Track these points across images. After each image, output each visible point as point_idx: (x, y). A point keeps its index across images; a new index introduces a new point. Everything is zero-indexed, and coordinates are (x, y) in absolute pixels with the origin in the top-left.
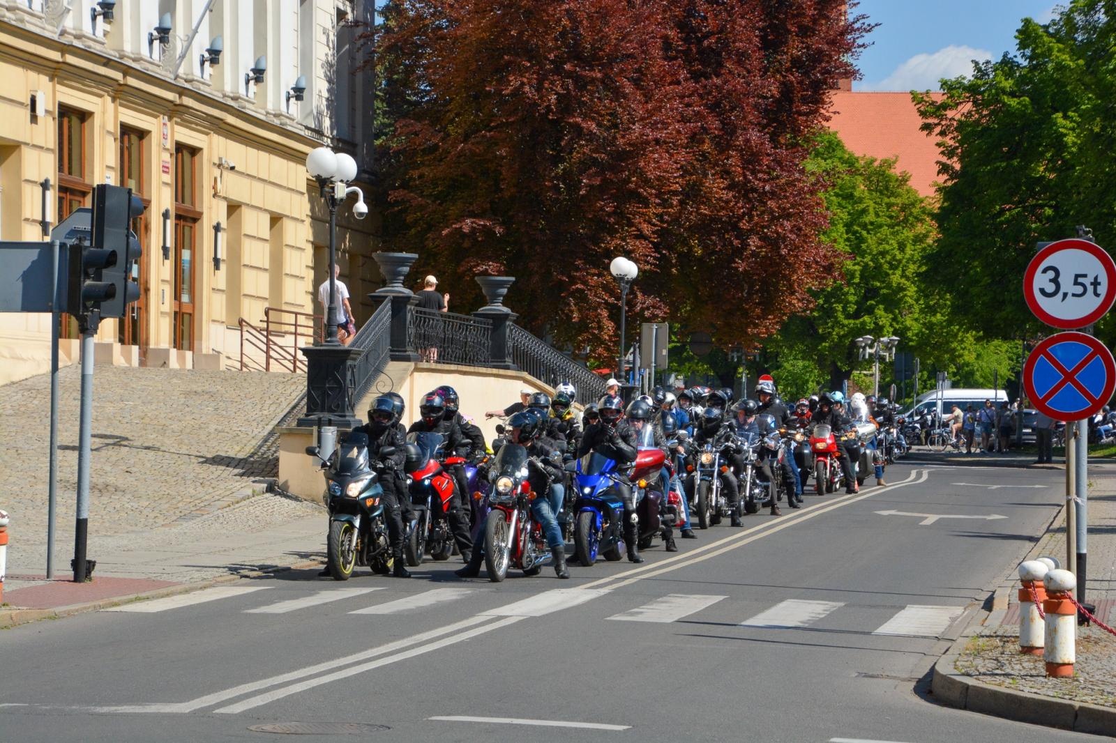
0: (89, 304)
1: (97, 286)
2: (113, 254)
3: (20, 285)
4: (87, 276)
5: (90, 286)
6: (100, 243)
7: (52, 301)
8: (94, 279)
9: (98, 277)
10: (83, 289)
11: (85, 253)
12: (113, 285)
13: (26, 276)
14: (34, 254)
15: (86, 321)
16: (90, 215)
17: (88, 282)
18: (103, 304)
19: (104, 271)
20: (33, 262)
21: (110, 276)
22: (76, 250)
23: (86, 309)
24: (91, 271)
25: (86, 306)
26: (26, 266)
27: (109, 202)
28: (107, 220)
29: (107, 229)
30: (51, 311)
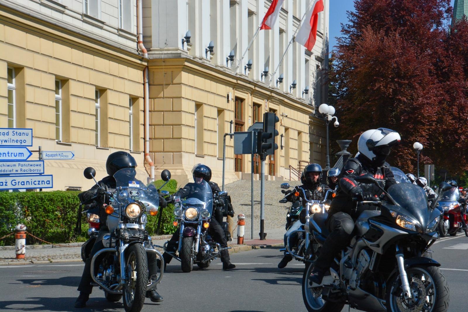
0: (264, 150)
1: (266, 144)
2: (271, 134)
3: (242, 145)
4: (263, 141)
5: (264, 144)
6: (266, 131)
7: (251, 150)
8: (265, 142)
9: (266, 142)
10: (262, 146)
11: (262, 134)
12: (271, 144)
13: (244, 142)
14: (246, 135)
15: (262, 156)
16: (262, 124)
17: (263, 143)
18: (267, 150)
19: (268, 140)
20: (246, 138)
21: (269, 141)
22: (259, 133)
23: (263, 152)
24: (264, 140)
25: (262, 151)
26: (244, 139)
27: (269, 118)
28: (268, 123)
29: (268, 127)
30: (251, 153)
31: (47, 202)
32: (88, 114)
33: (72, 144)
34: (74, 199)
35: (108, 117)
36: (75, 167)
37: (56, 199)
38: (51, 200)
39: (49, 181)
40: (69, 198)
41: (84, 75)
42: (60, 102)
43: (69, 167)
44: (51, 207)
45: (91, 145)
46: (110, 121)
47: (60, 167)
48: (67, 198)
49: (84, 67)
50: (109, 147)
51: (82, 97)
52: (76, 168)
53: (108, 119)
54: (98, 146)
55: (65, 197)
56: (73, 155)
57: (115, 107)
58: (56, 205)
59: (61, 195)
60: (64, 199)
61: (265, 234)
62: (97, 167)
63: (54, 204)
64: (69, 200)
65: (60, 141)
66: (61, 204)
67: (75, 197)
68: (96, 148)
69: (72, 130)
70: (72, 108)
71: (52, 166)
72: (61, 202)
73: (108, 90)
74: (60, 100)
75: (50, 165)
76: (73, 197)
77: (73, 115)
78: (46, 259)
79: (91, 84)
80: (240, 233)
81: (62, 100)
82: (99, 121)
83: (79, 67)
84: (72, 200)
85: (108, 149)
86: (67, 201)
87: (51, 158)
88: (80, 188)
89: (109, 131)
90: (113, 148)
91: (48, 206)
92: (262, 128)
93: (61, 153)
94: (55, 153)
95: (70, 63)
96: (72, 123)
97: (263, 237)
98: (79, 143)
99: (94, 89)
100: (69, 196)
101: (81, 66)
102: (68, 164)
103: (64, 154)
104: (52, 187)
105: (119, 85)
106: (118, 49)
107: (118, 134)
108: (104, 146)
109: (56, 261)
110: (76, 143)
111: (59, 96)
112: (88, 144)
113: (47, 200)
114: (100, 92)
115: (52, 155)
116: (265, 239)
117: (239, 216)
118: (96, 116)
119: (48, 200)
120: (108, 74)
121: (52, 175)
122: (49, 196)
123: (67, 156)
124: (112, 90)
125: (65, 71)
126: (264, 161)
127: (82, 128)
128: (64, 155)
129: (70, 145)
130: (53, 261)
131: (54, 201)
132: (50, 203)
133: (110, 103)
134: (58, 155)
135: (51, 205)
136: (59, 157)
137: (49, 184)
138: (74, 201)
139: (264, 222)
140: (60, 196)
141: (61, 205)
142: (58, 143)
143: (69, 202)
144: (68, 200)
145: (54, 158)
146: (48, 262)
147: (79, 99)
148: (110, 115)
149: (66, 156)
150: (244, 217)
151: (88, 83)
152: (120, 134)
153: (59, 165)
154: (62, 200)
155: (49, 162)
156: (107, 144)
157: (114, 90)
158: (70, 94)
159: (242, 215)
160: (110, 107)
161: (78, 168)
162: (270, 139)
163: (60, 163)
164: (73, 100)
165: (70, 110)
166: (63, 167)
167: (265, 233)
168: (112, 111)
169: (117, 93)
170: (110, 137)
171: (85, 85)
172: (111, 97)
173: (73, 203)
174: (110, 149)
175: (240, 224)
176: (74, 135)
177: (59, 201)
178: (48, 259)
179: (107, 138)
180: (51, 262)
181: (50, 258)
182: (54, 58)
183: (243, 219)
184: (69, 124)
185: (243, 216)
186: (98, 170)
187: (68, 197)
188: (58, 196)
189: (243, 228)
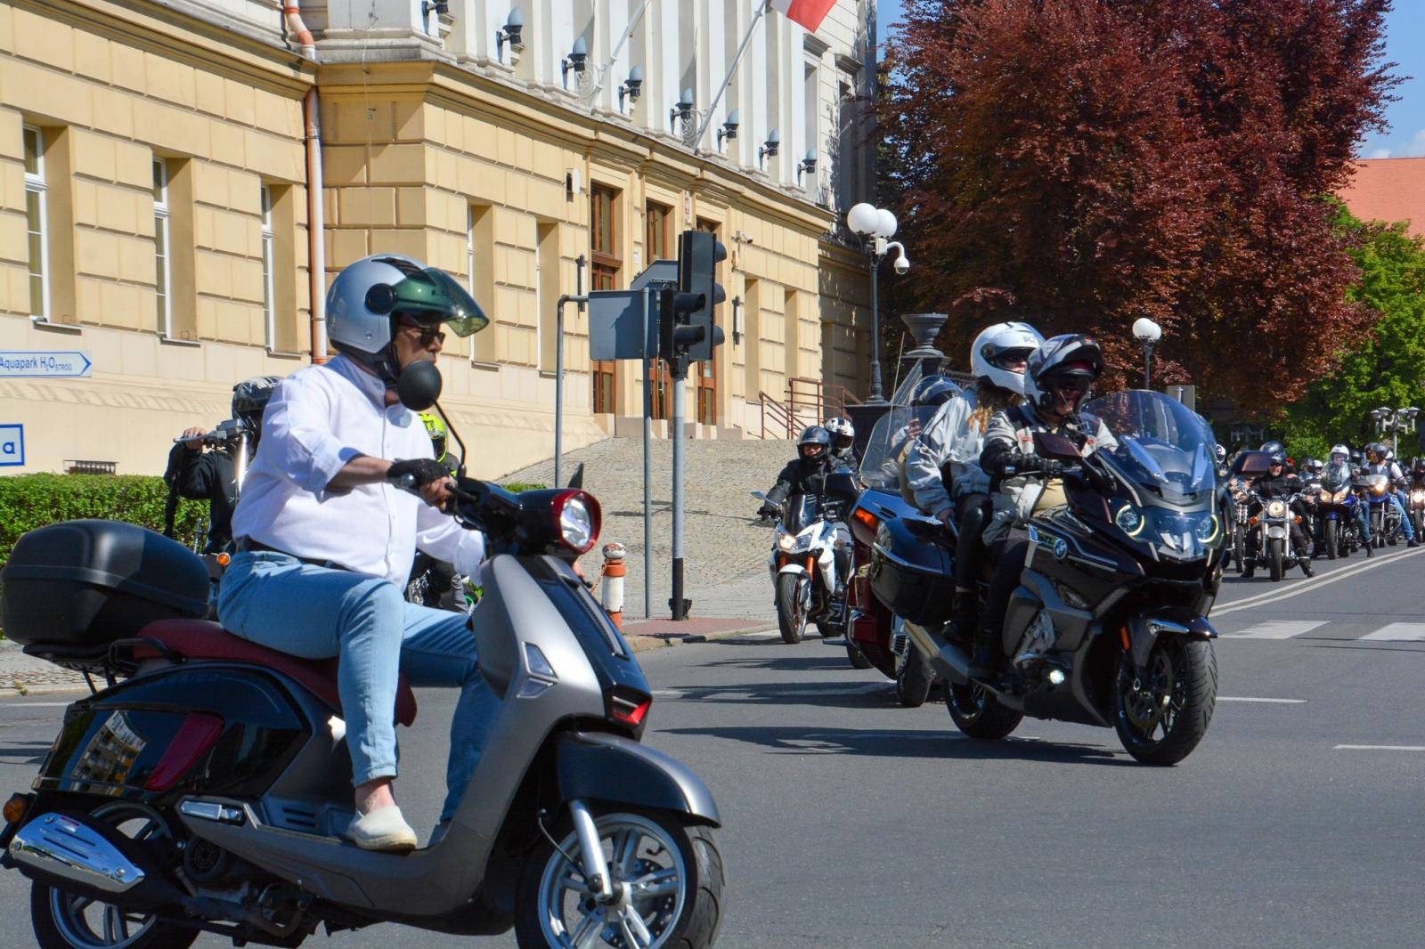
0: (680, 347)
1: (686, 330)
2: (702, 297)
3: (613, 332)
4: (678, 320)
5: (680, 329)
6: (687, 287)
7: (642, 347)
8: (684, 323)
9: (687, 322)
10: (674, 333)
11: (676, 298)
12: (703, 327)
13: (619, 323)
14: (626, 302)
15: (677, 364)
16: (676, 267)
17: (679, 326)
18: (692, 347)
19: (693, 316)
20: (626, 310)
21: (697, 320)
22: (667, 295)
23: (677, 352)
24: (682, 315)
25: (676, 349)
26: (618, 313)
27: (695, 248)
28: (693, 266)
29: (693, 275)
30: (642, 357)
31: (7, 509)
32: (132, 235)
33: (83, 328)
34: (92, 499)
35: (195, 245)
36: (94, 399)
37: (37, 500)
38: (21, 502)
39: (12, 444)
40: (77, 495)
41: (117, 112)
42: (42, 196)
43: (74, 400)
44: (21, 524)
45: (144, 331)
46: (200, 257)
47: (46, 400)
48: (72, 496)
49: (115, 87)
50: (202, 339)
51: (110, 182)
52: (99, 402)
53: (196, 251)
54: (165, 336)
55: (65, 494)
56: (85, 364)
57: (219, 213)
58: (38, 519)
59: (52, 487)
60: (62, 499)
61: (688, 603)
62: (165, 399)
63: (29, 515)
64: (78, 504)
65: (45, 320)
66: (53, 516)
67: (95, 492)
68: (158, 340)
69: (83, 286)
70: (81, 215)
71: (22, 396)
72: (52, 508)
73: (192, 160)
74: (41, 190)
75: (14, 393)
76: (90, 494)
77: (83, 239)
78: (9, 684)
79: (137, 141)
80: (612, 599)
81: (48, 189)
82: (167, 256)
83: (98, 89)
84: (88, 501)
85: (198, 346)
86: (70, 504)
87: (15, 371)
88: (112, 464)
89: (200, 288)
90: (212, 340)
91: (12, 522)
92: (676, 280)
93: (48, 356)
94: (30, 357)
95: (69, 72)
96: (82, 265)
97: (681, 609)
98: (104, 326)
99: (147, 157)
100: (75, 489)
101: (106, 84)
102: (72, 391)
103: (59, 360)
104: (22, 463)
105: (226, 143)
106: (223, 33)
107: (228, 298)
108: (186, 335)
109: (40, 689)
110: (96, 324)
111: (39, 178)
112: (135, 330)
113: (6, 502)
114: (169, 166)
115: (19, 364)
116: (687, 618)
117: (605, 549)
118: (158, 240)
119: (11, 504)
120: (192, 109)
121: (20, 426)
122: (13, 490)
123: (69, 367)
124: (207, 160)
125: (53, 100)
126: (682, 379)
127: (114, 279)
128: (57, 362)
129: (78, 332)
130: (31, 689)
131: (30, 506)
132: (16, 511)
133: (198, 202)
134: (39, 364)
135: (21, 519)
136: (41, 370)
137: (12, 452)
138: (92, 506)
139: (685, 565)
140: (48, 490)
141: (51, 519)
142: (37, 326)
143: (77, 509)
144: (74, 503)
145: (26, 371)
146: (15, 692)
147: (102, 188)
148: (202, 238)
149: (63, 366)
150: (622, 553)
151: (129, 139)
152: (234, 299)
153: (42, 395)
154: (55, 503)
155: (11, 385)
156: (194, 328)
157: (213, 162)
158: (72, 172)
159: (615, 547)
160: (202, 217)
161: (105, 404)
162: (699, 312)
163: (46, 387)
164: (81, 190)
165: (75, 222)
166: (57, 399)
167: (686, 601)
168: (206, 227)
169: (223, 171)
170: (203, 306)
171: (120, 144)
172: (203, 180)
173: (90, 513)
174: (202, 343)
175: (608, 573)
176: (89, 300)
177: (45, 507)
178: (15, 683)
179: (193, 309)
180: (24, 693)
181: (20, 681)
182: (18, 57)
183: (620, 558)
184: (72, 265)
185: (620, 549)
186: (167, 408)
187: (74, 493)
188: (43, 489)
189: (618, 585)
